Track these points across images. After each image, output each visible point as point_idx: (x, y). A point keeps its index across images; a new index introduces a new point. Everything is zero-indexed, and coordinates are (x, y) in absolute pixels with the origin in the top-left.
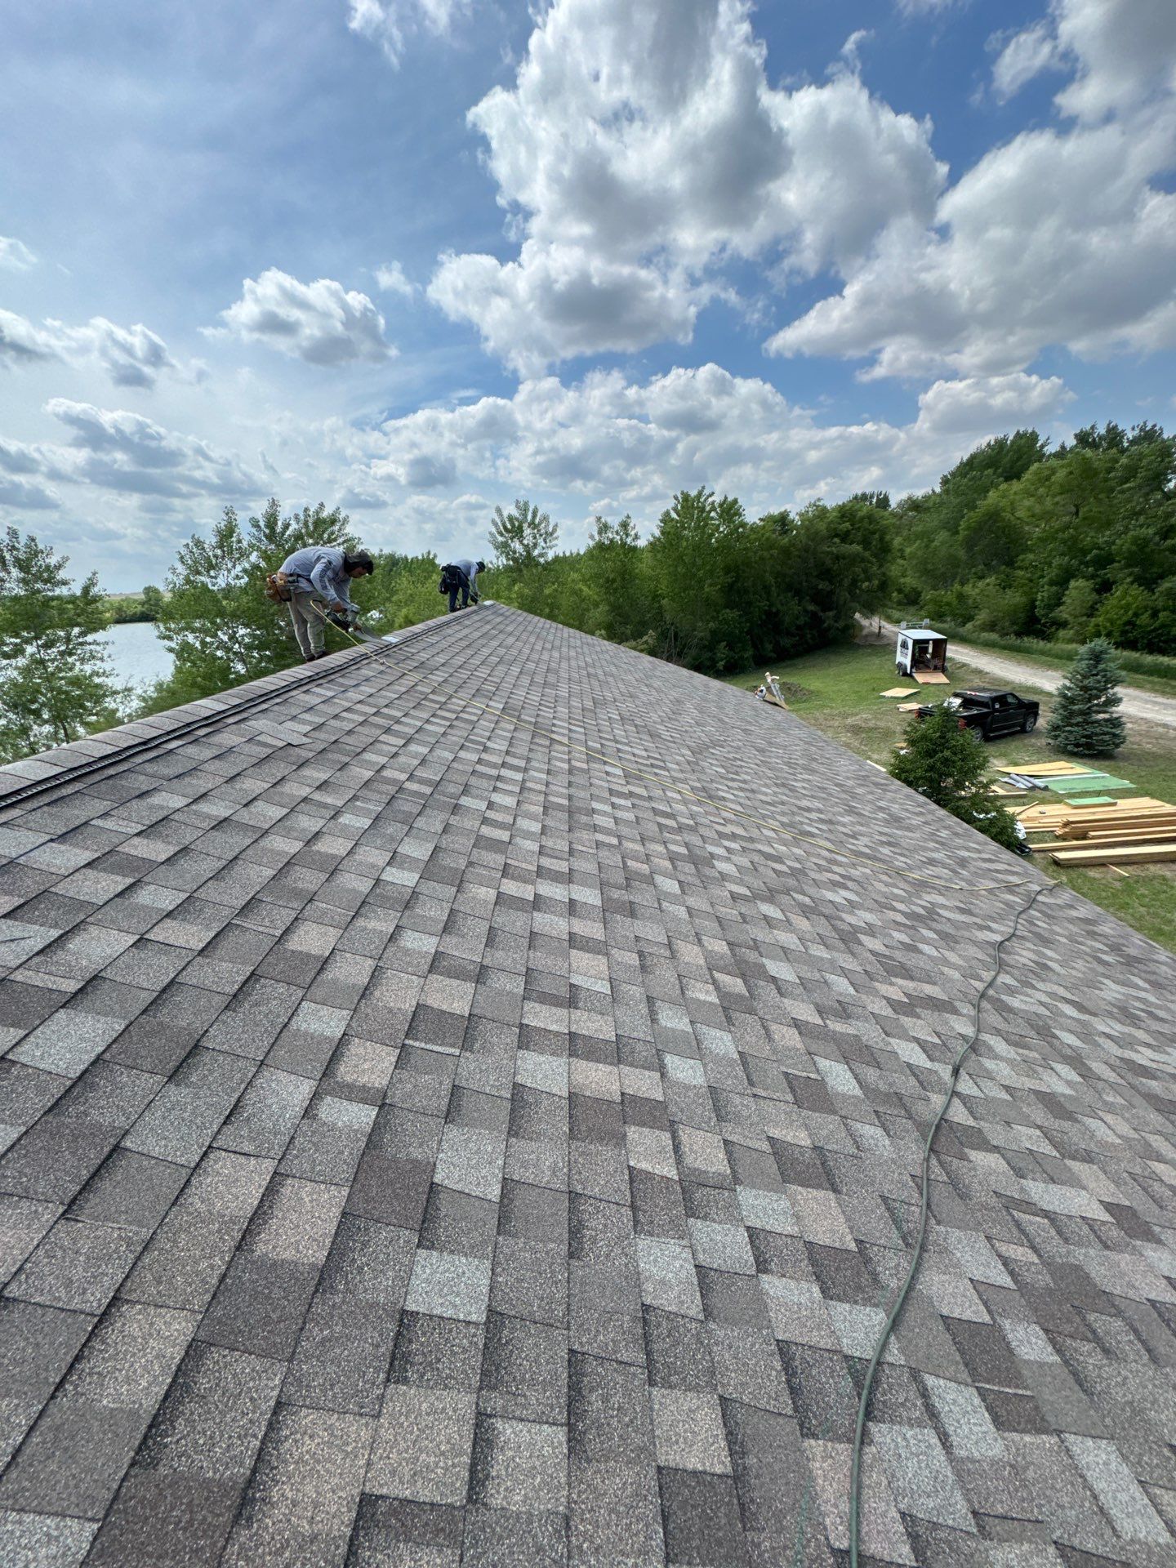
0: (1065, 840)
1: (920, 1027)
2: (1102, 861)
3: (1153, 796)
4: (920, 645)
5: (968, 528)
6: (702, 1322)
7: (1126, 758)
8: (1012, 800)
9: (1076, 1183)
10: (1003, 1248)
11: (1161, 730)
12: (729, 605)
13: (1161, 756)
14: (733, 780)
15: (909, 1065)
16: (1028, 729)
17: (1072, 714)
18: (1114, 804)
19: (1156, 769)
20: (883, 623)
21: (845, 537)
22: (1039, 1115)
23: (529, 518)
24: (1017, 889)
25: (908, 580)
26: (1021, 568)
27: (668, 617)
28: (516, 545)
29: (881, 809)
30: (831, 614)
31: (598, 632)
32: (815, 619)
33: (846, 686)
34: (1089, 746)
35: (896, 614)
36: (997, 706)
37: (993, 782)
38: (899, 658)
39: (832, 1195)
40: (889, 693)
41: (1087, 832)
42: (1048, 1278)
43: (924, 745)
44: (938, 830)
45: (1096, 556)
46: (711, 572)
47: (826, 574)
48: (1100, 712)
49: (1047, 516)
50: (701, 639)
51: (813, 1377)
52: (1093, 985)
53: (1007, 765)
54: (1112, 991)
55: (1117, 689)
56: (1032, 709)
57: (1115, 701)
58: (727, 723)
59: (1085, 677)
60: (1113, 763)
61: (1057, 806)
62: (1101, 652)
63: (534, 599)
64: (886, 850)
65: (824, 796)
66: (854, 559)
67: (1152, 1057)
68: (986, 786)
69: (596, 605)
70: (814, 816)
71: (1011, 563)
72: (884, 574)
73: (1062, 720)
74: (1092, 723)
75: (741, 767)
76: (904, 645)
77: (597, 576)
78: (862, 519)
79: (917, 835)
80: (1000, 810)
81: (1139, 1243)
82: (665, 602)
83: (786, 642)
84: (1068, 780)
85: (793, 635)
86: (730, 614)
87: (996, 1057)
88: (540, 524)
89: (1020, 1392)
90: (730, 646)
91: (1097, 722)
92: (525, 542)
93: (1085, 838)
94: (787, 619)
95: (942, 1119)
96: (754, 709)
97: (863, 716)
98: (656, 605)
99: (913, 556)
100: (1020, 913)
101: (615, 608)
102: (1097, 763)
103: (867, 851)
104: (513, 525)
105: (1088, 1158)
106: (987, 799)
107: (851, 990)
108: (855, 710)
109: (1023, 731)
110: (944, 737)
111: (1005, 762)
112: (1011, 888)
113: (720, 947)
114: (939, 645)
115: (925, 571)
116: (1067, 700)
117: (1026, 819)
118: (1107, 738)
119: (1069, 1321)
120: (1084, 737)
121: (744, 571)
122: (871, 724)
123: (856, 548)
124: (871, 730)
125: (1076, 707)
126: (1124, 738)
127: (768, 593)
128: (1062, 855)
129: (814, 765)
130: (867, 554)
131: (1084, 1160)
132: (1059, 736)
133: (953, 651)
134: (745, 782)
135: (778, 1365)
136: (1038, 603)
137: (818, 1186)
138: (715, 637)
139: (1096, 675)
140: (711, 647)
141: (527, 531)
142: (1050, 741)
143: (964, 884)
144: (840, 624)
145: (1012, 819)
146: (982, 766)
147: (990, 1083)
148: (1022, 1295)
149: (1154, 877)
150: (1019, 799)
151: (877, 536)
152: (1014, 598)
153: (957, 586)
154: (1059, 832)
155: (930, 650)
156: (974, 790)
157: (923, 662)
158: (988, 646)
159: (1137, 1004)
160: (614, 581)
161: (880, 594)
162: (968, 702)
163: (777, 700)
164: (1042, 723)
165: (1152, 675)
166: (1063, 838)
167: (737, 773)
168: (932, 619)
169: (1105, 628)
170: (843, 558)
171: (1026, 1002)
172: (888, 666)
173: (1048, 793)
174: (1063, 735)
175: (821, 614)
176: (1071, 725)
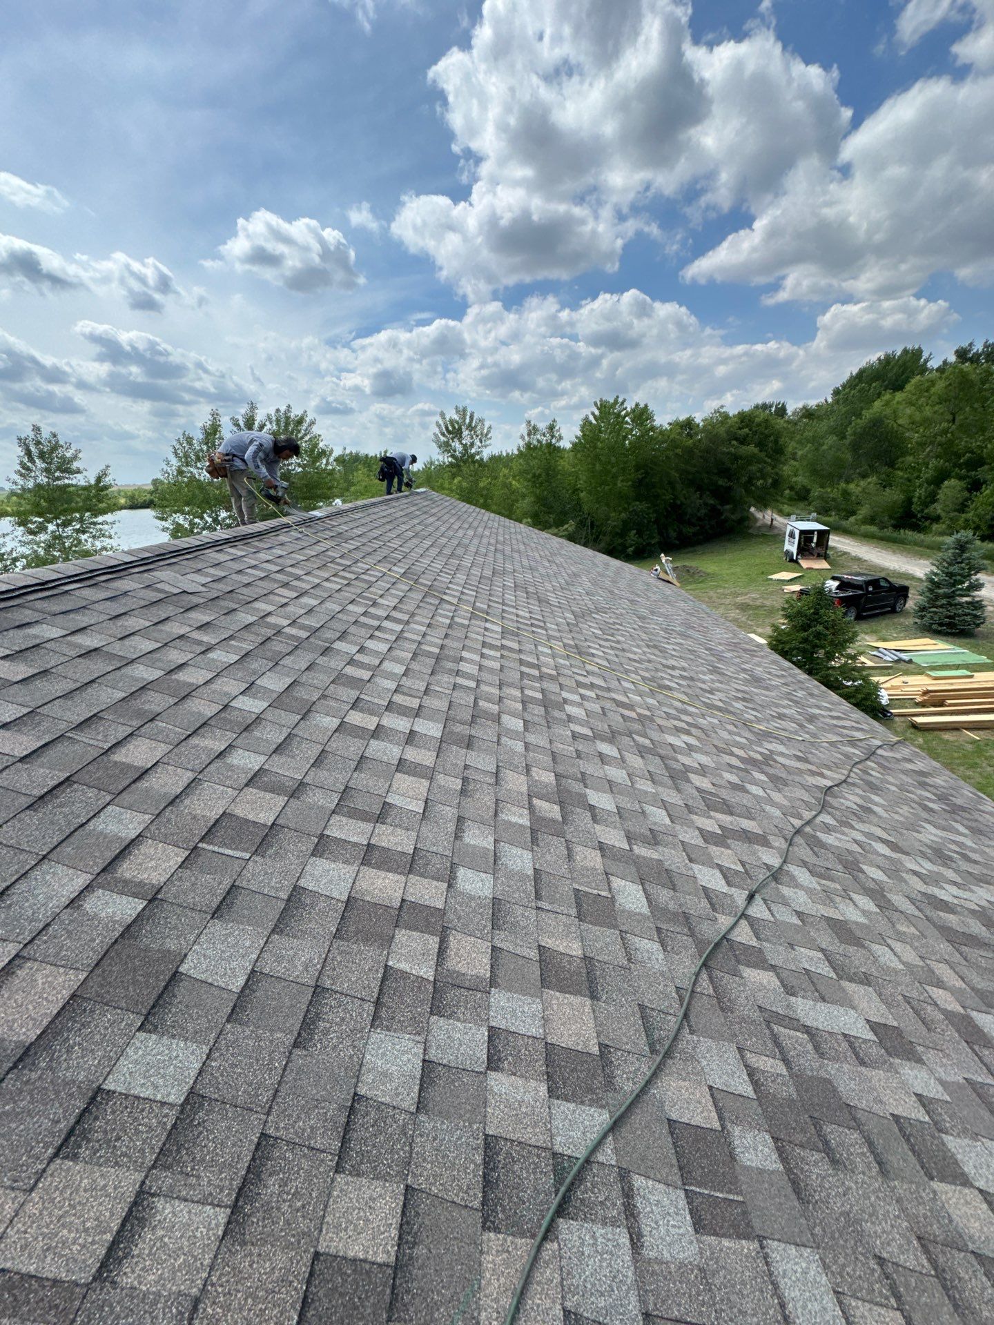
0: (924, 706)
1: (727, 857)
2: (953, 726)
4: (806, 535)
5: (854, 434)
6: (412, 1114)
7: (986, 637)
8: (878, 671)
9: (847, 1002)
10: (753, 1059)
12: (639, 498)
14: (607, 640)
15: (705, 889)
16: (898, 609)
17: (937, 597)
18: (971, 677)
20: (775, 516)
21: (743, 441)
22: (826, 939)
23: (468, 421)
24: (859, 743)
25: (799, 479)
26: (898, 469)
27: (585, 508)
28: (457, 445)
29: (744, 670)
30: (728, 507)
31: (525, 521)
32: (714, 512)
33: (738, 570)
34: (950, 625)
35: (786, 508)
36: (871, 589)
37: (861, 653)
38: (787, 547)
39: (588, 1002)
40: (775, 577)
41: (944, 700)
42: (792, 1090)
43: (801, 620)
44: (795, 691)
45: (970, 459)
46: (623, 469)
47: (725, 472)
48: (963, 596)
49: (927, 422)
50: (614, 527)
51: (514, 1173)
52: (913, 827)
53: (877, 641)
54: (931, 834)
55: (979, 576)
56: (903, 592)
57: (978, 586)
58: (616, 594)
59: (950, 564)
60: (972, 641)
61: (919, 677)
62: (967, 543)
63: (471, 491)
64: (739, 705)
65: (692, 657)
66: (750, 460)
67: (955, 894)
68: (854, 658)
69: (524, 496)
70: (676, 673)
71: (892, 465)
72: (777, 473)
73: (928, 602)
74: (956, 605)
75: (618, 630)
76: (792, 535)
77: (526, 472)
78: (759, 425)
79: (773, 694)
80: (865, 679)
81: (897, 1061)
82: (582, 495)
83: (689, 530)
84: (931, 655)
85: (694, 525)
86: (640, 506)
87: (798, 886)
88: (476, 427)
89: (731, 1197)
90: (640, 533)
91: (960, 604)
92: (464, 442)
93: (942, 705)
94: (689, 511)
95: (724, 937)
96: (648, 584)
97: (752, 596)
98: (576, 497)
99: (804, 457)
100: (857, 763)
101: (541, 500)
102: (958, 641)
103: (720, 704)
104: (454, 427)
105: (866, 980)
106: (855, 669)
107: (668, 821)
108: (746, 591)
109: (893, 611)
110: (817, 614)
111: (875, 637)
112: (853, 742)
113: (548, 778)
114: (823, 535)
115: (814, 472)
116: (933, 585)
117: (888, 688)
118: (968, 618)
119: (803, 1131)
120: (949, 617)
121: (652, 469)
122: (758, 603)
123: (752, 449)
124: (757, 607)
125: (941, 591)
126: (984, 619)
127: (673, 488)
128: (920, 720)
129: (691, 632)
131: (861, 983)
132: (925, 616)
133: (835, 541)
134: (618, 642)
135: (479, 1159)
136: (915, 500)
137: (577, 993)
138: (626, 527)
139: (961, 563)
140: (623, 534)
141: (465, 433)
142: (917, 620)
143: (807, 736)
144: (737, 517)
145: (876, 687)
146: (852, 640)
147: (783, 909)
148: (760, 1105)
150: (885, 670)
151: (772, 438)
152: (894, 496)
153: (843, 485)
154: (919, 699)
155: (815, 540)
156: (843, 660)
157: (808, 550)
158: (867, 537)
159: (954, 847)
160: (540, 476)
161: (772, 490)
162: (844, 585)
163: (670, 578)
164: (910, 604)
166: (922, 705)
167: (612, 635)
168: (819, 513)
169: (974, 522)
170: (741, 458)
171: (840, 840)
172: (777, 553)
173: (913, 666)
174: (928, 615)
175: (719, 507)
176: (937, 607)
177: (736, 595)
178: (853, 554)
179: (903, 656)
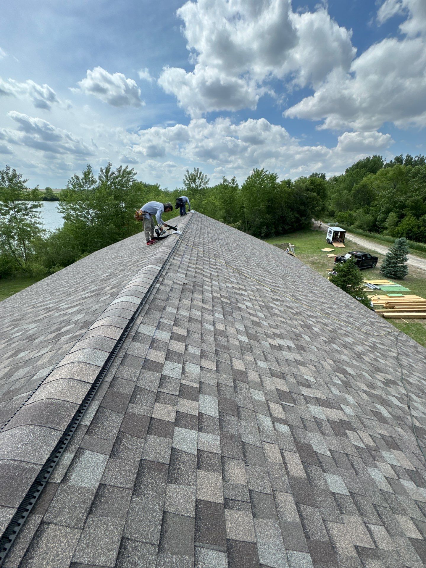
1: (393, 392)
2: (399, 317)
3: (417, 295)
4: (336, 233)
5: (355, 190)
6: (394, 494)
7: (407, 280)
8: (368, 293)
11: (419, 270)
12: (268, 212)
13: (419, 280)
14: (299, 291)
15: (397, 406)
16: (373, 267)
17: (390, 263)
18: (404, 297)
19: (418, 285)
20: (322, 223)
21: (312, 190)
23: (199, 175)
24: (391, 334)
25: (331, 207)
26: (373, 206)
27: (246, 215)
28: (193, 185)
29: (341, 301)
30: (304, 218)
32: (298, 220)
33: (308, 246)
34: (395, 275)
35: (326, 220)
36: (364, 258)
37: (364, 287)
38: (328, 237)
40: (324, 250)
41: (394, 306)
44: (360, 310)
45: (400, 204)
46: (263, 200)
47: (303, 203)
48: (400, 263)
49: (384, 188)
50: (257, 225)
55: (407, 255)
56: (375, 260)
57: (406, 260)
58: (284, 265)
60: (403, 281)
61: (384, 296)
62: (403, 242)
63: (198, 206)
64: (351, 319)
66: (314, 199)
68: (362, 289)
69: (220, 210)
70: (326, 305)
71: (369, 204)
72: (324, 205)
73: (386, 265)
74: (397, 267)
75: (298, 285)
77: (222, 199)
79: (356, 312)
80: (366, 297)
82: (245, 210)
83: (287, 227)
84: (387, 287)
85: (290, 225)
86: (268, 216)
87: (416, 402)
88: (202, 178)
90: (267, 228)
91: (399, 267)
92: (196, 184)
93: (393, 308)
94: (288, 219)
95: (413, 425)
96: (287, 257)
97: (315, 258)
98: (241, 211)
99: (335, 198)
100: (396, 344)
101: (227, 211)
102: (397, 281)
104: (192, 177)
106: (362, 293)
107: (371, 378)
108: (312, 255)
109: (371, 267)
111: (366, 279)
113: (331, 362)
114: (343, 233)
115: (338, 204)
116: (389, 258)
117: (374, 300)
118: (401, 272)
120: (393, 271)
121: (274, 201)
122: (318, 261)
123: (314, 194)
124: (318, 263)
125: (392, 261)
126: (408, 273)
127: (282, 209)
128: (386, 314)
129: (315, 283)
130: (319, 197)
133: (348, 236)
134: (302, 292)
135: (417, 507)
136: (378, 220)
137: (397, 450)
138: (262, 224)
139: (401, 250)
140: (260, 228)
141: (197, 180)
142: (381, 272)
143: (377, 333)
144: (307, 222)
145: (369, 300)
146: (361, 281)
147: (419, 412)
149: (417, 324)
150: (370, 293)
151: (322, 191)
152: (369, 218)
153: (349, 211)
154: (385, 306)
155: (339, 235)
157: (336, 239)
158: (358, 234)
160: (227, 201)
161: (322, 212)
162: (353, 256)
163: (292, 253)
164: (379, 265)
165: (416, 250)
166: (386, 308)
167: (298, 288)
168: (340, 223)
169: (401, 231)
170: (310, 198)
171: (413, 380)
172: (323, 239)
173: (381, 291)
174: (386, 270)
175: (300, 218)
176: (390, 267)
177: (309, 257)
178: (354, 241)
179: (377, 287)
